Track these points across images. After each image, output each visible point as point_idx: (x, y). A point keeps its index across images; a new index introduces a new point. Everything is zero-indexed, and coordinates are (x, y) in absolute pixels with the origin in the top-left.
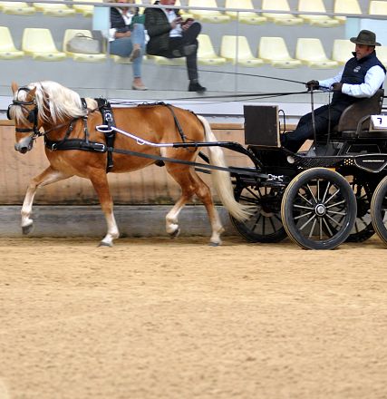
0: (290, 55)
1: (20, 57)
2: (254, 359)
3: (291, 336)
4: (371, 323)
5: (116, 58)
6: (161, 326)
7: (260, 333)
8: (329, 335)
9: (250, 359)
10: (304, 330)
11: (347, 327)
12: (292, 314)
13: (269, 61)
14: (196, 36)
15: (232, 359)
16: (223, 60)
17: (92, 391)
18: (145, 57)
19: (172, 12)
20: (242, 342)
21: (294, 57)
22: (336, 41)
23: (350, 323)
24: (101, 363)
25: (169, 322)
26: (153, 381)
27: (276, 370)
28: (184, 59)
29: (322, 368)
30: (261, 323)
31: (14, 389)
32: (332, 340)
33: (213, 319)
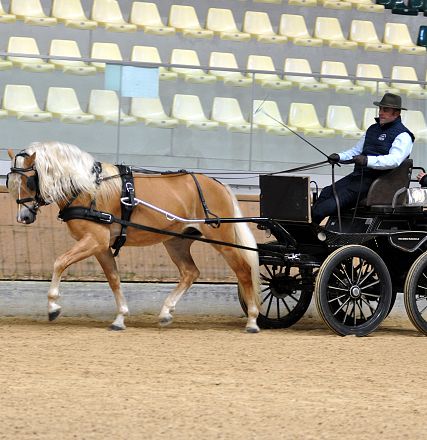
3: (44, 433)
4: (136, 419)
7: (7, 429)
8: (87, 432)
10: (58, 426)
11: (109, 423)
22: (93, 91)
23: (111, 418)
30: (9, 418)
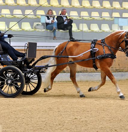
0: (99, 29)
1: (21, 31)
2: (77, 119)
5: (49, 31)
6: (53, 109)
9: (76, 119)
12: (93, 105)
13: (93, 31)
14: (71, 24)
15: (70, 119)
16: (80, 31)
17: (26, 129)
18: (57, 30)
19: (65, 17)
20: (75, 113)
21: (101, 29)
24: (31, 120)
25: (56, 107)
26: (45, 126)
27: (83, 122)
28: (68, 30)
29: (96, 121)
31: (3, 128)
32: (102, 112)
33: (69, 107)
